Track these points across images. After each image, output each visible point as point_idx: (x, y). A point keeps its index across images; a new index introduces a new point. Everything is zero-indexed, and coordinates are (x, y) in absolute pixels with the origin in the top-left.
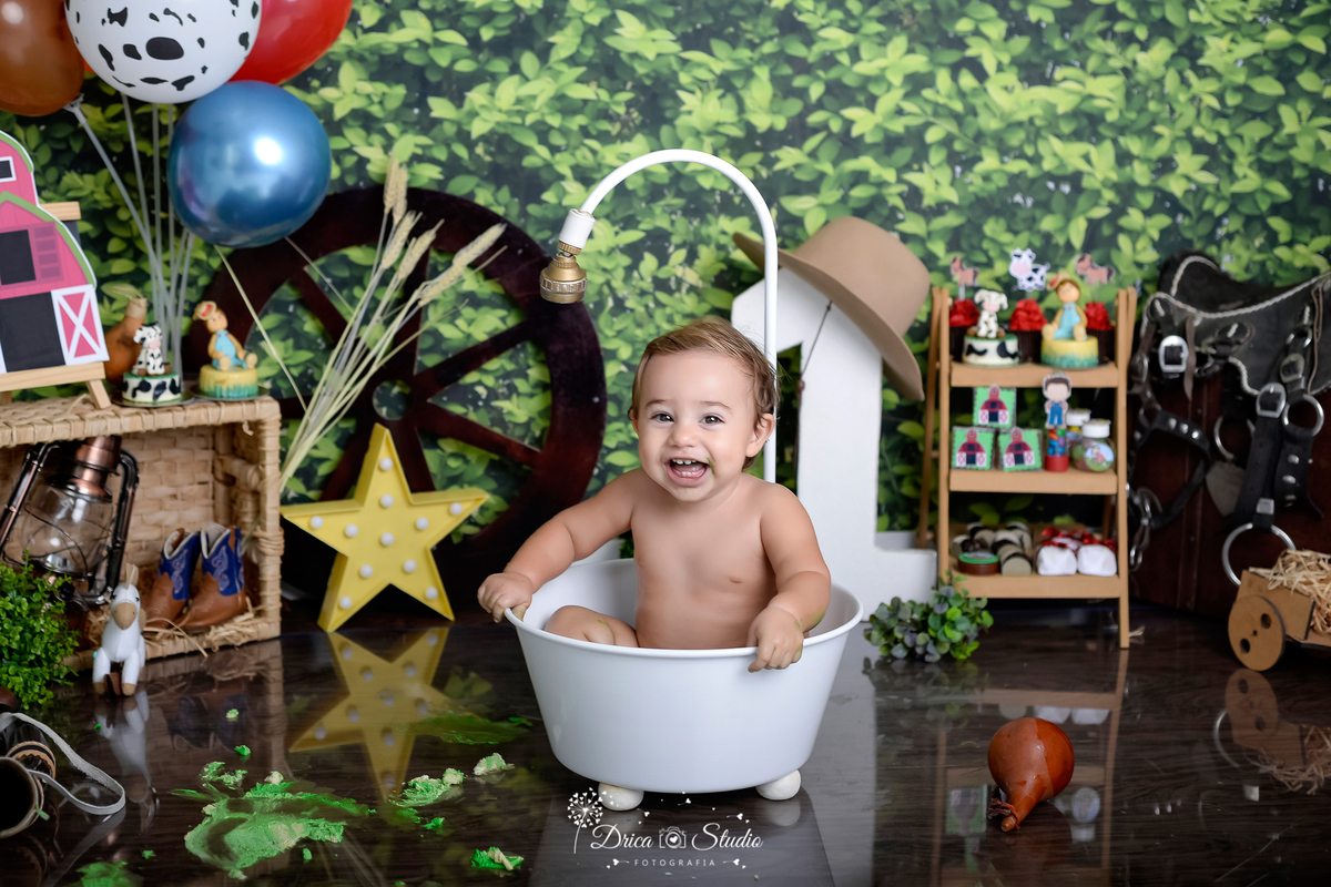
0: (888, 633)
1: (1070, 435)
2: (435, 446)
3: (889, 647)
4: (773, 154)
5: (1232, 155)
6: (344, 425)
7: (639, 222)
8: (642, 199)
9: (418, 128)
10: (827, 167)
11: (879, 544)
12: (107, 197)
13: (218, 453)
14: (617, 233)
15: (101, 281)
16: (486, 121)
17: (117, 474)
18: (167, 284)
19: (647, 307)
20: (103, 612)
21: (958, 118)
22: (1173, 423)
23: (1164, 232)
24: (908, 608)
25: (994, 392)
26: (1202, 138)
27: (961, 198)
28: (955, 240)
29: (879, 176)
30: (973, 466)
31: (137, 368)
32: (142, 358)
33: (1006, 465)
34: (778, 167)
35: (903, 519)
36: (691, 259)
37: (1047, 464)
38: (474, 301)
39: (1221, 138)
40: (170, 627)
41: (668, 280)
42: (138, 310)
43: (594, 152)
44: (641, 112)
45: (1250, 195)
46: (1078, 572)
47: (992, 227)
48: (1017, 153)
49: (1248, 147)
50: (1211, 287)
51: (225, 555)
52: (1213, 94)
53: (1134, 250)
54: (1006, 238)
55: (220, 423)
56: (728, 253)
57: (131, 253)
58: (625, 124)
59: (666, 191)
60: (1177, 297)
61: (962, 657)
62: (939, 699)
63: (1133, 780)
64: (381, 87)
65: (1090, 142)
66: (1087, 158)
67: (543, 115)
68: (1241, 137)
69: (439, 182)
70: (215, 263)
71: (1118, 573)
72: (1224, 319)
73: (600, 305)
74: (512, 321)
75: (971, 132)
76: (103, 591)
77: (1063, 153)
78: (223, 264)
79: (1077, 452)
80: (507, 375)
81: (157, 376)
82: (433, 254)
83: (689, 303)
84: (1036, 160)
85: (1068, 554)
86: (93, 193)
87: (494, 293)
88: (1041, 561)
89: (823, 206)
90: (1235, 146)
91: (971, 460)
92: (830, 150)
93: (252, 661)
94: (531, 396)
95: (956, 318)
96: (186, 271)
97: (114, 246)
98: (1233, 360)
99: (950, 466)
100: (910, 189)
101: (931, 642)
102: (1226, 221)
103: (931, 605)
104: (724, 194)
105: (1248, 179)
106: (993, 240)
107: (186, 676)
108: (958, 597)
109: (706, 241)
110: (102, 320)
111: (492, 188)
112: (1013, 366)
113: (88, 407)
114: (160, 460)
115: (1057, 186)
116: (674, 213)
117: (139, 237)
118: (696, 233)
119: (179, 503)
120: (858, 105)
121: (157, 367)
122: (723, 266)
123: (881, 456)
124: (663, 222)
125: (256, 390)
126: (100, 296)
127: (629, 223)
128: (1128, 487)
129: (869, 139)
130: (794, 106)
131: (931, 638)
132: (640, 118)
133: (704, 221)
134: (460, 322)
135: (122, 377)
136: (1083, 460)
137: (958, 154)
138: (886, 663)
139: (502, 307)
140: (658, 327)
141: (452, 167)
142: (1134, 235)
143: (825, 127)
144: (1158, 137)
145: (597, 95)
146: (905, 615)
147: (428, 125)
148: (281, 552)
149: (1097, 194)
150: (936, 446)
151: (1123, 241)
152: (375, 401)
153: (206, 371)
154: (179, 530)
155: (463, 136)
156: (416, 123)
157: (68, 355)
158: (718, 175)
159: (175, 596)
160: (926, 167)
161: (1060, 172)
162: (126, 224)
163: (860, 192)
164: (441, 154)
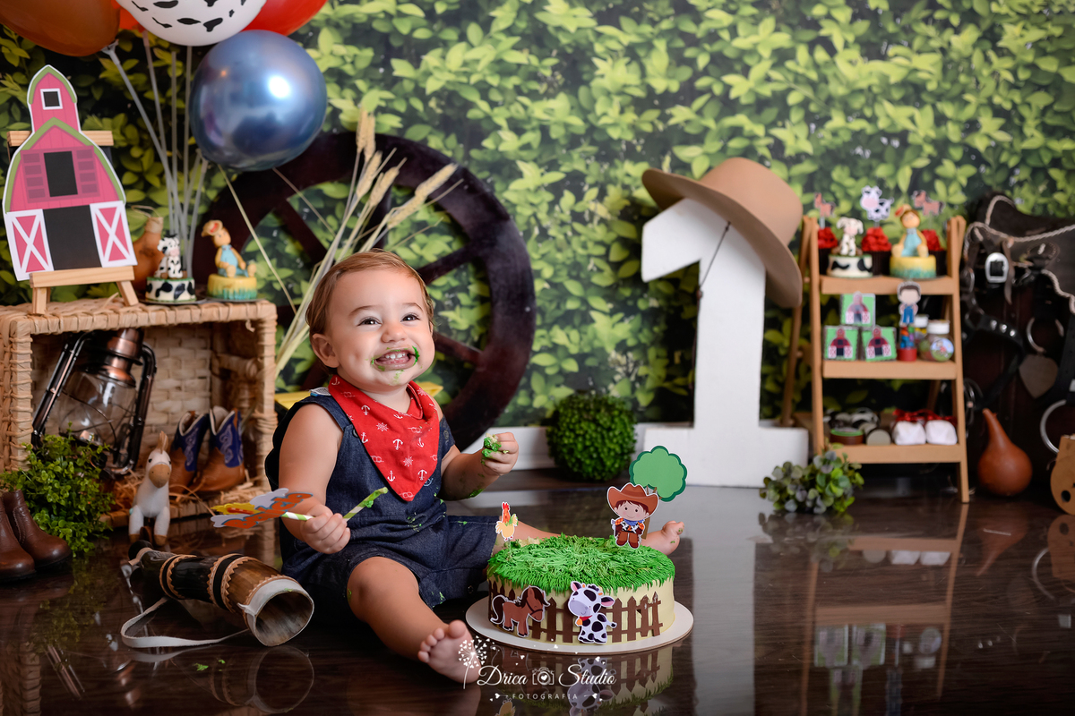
0: (781, 489)
3: (781, 502)
4: (668, 111)
5: (1022, 119)
7: (560, 166)
8: (563, 146)
9: (382, 84)
10: (710, 123)
11: (760, 425)
12: (122, 138)
13: (215, 352)
14: (542, 174)
16: (438, 79)
17: (139, 363)
19: (565, 235)
20: (126, 481)
21: (813, 85)
22: (994, 324)
23: (971, 179)
24: (797, 469)
26: (1000, 105)
27: (815, 150)
28: (809, 184)
29: (751, 131)
30: (842, 358)
31: (159, 273)
32: (163, 264)
34: (672, 122)
36: (602, 196)
37: (900, 356)
39: (1015, 105)
40: (185, 492)
41: (583, 213)
43: (525, 107)
44: (563, 75)
45: (1036, 151)
46: (927, 442)
47: (839, 174)
48: (859, 114)
49: (1035, 112)
50: (1017, 219)
51: (230, 433)
52: (1008, 70)
53: (948, 194)
54: (849, 182)
55: (229, 320)
56: (631, 192)
57: (141, 185)
58: (550, 85)
59: (582, 141)
60: (991, 225)
61: (842, 509)
62: (827, 539)
64: (353, 50)
65: (914, 106)
66: (912, 119)
67: (485, 76)
68: (1029, 105)
69: (399, 130)
71: (958, 442)
72: (1033, 241)
73: (528, 233)
74: (456, 246)
75: (823, 96)
77: (894, 115)
79: (924, 345)
80: (452, 290)
81: (176, 279)
82: (394, 190)
83: (600, 232)
84: (873, 120)
85: (918, 427)
87: (442, 223)
88: (898, 433)
89: (707, 154)
90: (1025, 111)
92: (713, 109)
94: (471, 307)
98: (1045, 272)
99: (823, 358)
100: (775, 142)
101: (819, 497)
102: (1017, 171)
104: (629, 144)
105: (1034, 139)
106: (840, 185)
108: (839, 460)
109: (614, 181)
111: (442, 136)
112: (870, 278)
113: (119, 304)
114: (168, 356)
115: (889, 141)
116: (588, 158)
118: (606, 175)
119: (182, 394)
120: (735, 72)
121: (177, 272)
122: (627, 203)
124: (579, 166)
125: (257, 293)
127: (552, 166)
128: (963, 374)
129: (744, 101)
130: (686, 73)
131: (819, 493)
132: (563, 80)
133: (612, 165)
134: (414, 246)
136: (928, 352)
137: (813, 114)
138: (781, 513)
139: (449, 234)
140: (574, 252)
141: (410, 118)
142: (948, 181)
143: (709, 90)
144: (967, 103)
145: (528, 60)
146: (797, 475)
147: (391, 82)
149: (919, 148)
151: (939, 186)
153: (214, 278)
154: (190, 412)
155: (419, 92)
156: (381, 80)
157: (104, 258)
158: (625, 127)
159: (188, 468)
160: (788, 124)
161: (891, 130)
162: (137, 161)
163: (736, 144)
164: (401, 107)
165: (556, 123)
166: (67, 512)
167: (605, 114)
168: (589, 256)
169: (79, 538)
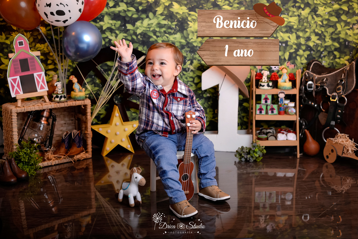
0: (240, 155)
1: (285, 106)
2: (129, 110)
3: (241, 158)
5: (325, 36)
6: (106, 105)
9: (124, 32)
11: (238, 133)
12: (47, 50)
13: (76, 113)
15: (46, 71)
16: (140, 30)
17: (51, 118)
18: (62, 71)
20: (48, 152)
22: (310, 103)
23: (308, 55)
24: (245, 149)
25: (266, 95)
26: (318, 32)
30: (261, 114)
31: (55, 92)
32: (56, 90)
33: (269, 114)
35: (244, 127)
36: (192, 63)
37: (279, 113)
39: (322, 32)
40: (64, 156)
41: (186, 68)
42: (56, 78)
43: (167, 37)
44: (179, 27)
45: (330, 46)
46: (287, 139)
49: (329, 34)
50: (320, 69)
51: (78, 138)
52: (320, 21)
53: (301, 60)
55: (76, 105)
56: (201, 62)
57: (53, 64)
58: (175, 30)
59: (185, 47)
60: (311, 72)
61: (259, 161)
62: (253, 171)
63: (300, 190)
64: (114, 22)
65: (290, 33)
66: (289, 37)
67: (155, 28)
68: (327, 32)
70: (74, 66)
71: (297, 140)
72: (323, 77)
76: (48, 147)
77: (283, 36)
78: (76, 66)
81: (60, 94)
83: (191, 74)
84: (276, 38)
85: (284, 135)
86: (44, 49)
88: (278, 137)
90: (326, 34)
91: (261, 112)
93: (85, 164)
95: (257, 77)
96: (67, 68)
97: (49, 62)
98: (325, 87)
99: (255, 114)
101: (251, 157)
102: (323, 53)
103: (251, 148)
104: (199, 47)
105: (329, 42)
107: (69, 167)
108: (257, 146)
109: (195, 59)
110: (46, 80)
111: (142, 46)
112: (271, 89)
113: (43, 102)
114: (61, 115)
115: (282, 44)
116: (187, 52)
117: (55, 60)
118: (193, 57)
119: (66, 125)
121: (60, 92)
122: (199, 65)
123: (239, 111)
124: (185, 54)
125: (85, 97)
126: (46, 74)
128: (299, 118)
131: (251, 156)
132: (179, 28)
133: (195, 54)
135: (52, 94)
136: (288, 112)
138: (240, 162)
144: (307, 32)
145: (168, 23)
146: (245, 150)
147: (126, 31)
148: (92, 137)
149: (292, 46)
150: (252, 109)
151: (298, 58)
152: (114, 100)
153: (72, 92)
154: (66, 132)
155: (135, 34)
156: (123, 31)
157: (38, 89)
158: (198, 42)
159: (66, 148)
161: (282, 41)
162: (52, 56)
164: (130, 38)
165: (177, 42)
166: (27, 164)
167: (192, 39)
168: (188, 81)
169: (31, 171)
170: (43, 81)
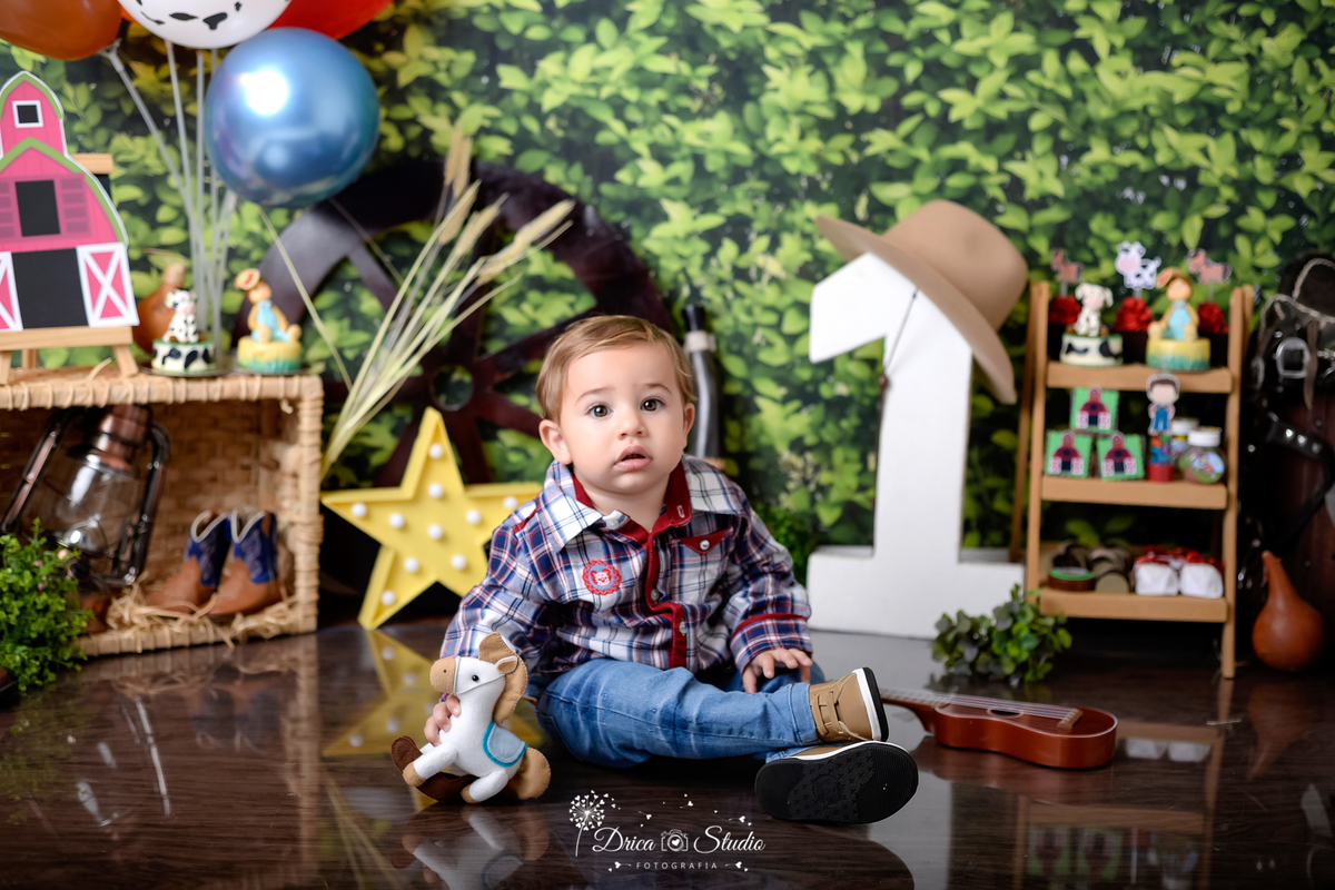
1: (1175, 445)
2: (495, 438)
4: (865, 137)
6: (399, 412)
7: (718, 206)
8: (723, 182)
9: (486, 98)
10: (922, 153)
12: (158, 163)
13: (261, 436)
14: (695, 218)
16: (558, 93)
19: (724, 297)
21: (1065, 104)
22: (1289, 434)
23: (1287, 235)
26: (1332, 134)
27: (1067, 191)
28: (1059, 237)
29: (979, 165)
30: (1068, 473)
31: (167, 335)
32: (173, 324)
34: (870, 151)
35: (995, 536)
36: (774, 246)
37: (1148, 474)
38: (540, 284)
40: (192, 613)
41: (748, 269)
42: (175, 273)
43: (673, 130)
44: (724, 88)
46: (1180, 593)
47: (1099, 224)
48: (1129, 144)
51: (258, 540)
53: (1253, 253)
54: (1114, 235)
55: (256, 397)
56: (814, 243)
57: (181, 222)
58: (706, 101)
59: (749, 174)
60: (1299, 300)
64: (448, 53)
65: (1208, 134)
66: (1205, 152)
67: (619, 88)
69: (507, 157)
71: (1224, 595)
73: (675, 293)
75: (1079, 119)
77: (1179, 146)
79: (1183, 462)
83: (770, 295)
84: (1149, 152)
85: (1169, 572)
86: (143, 157)
87: (562, 278)
88: (1138, 578)
89: (916, 194)
92: (926, 135)
95: (1056, 316)
97: (164, 214)
100: (1012, 180)
104: (811, 180)
106: (1101, 239)
109: (790, 228)
111: (564, 165)
112: (1116, 366)
115: (1172, 181)
116: (756, 197)
118: (780, 220)
120: (957, 86)
121: (189, 334)
122: (808, 257)
123: (969, 464)
124: (744, 207)
127: (708, 207)
128: (1238, 502)
129: (968, 124)
130: (889, 86)
132: (724, 94)
133: (789, 207)
134: (526, 307)
135: (152, 342)
136: (1188, 471)
137: (1065, 143)
140: (736, 320)
141: (522, 142)
142: (1254, 237)
144: (1283, 130)
145: (678, 68)
147: (497, 95)
148: (319, 540)
149: (1213, 193)
150: (1029, 456)
151: (1242, 243)
153: (244, 343)
155: (534, 109)
156: (484, 93)
157: (93, 315)
158: (805, 156)
160: (1029, 156)
161: (1175, 166)
162: (176, 191)
163: (957, 181)
164: (510, 127)
165: (715, 151)
167: (779, 140)
168: (755, 326)
170: (117, 283)
